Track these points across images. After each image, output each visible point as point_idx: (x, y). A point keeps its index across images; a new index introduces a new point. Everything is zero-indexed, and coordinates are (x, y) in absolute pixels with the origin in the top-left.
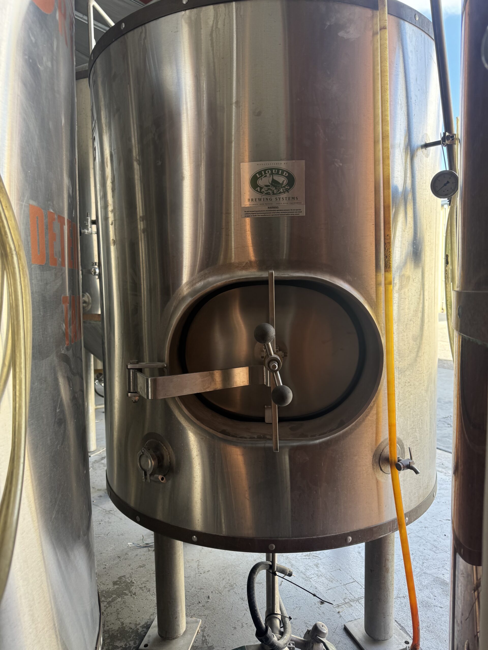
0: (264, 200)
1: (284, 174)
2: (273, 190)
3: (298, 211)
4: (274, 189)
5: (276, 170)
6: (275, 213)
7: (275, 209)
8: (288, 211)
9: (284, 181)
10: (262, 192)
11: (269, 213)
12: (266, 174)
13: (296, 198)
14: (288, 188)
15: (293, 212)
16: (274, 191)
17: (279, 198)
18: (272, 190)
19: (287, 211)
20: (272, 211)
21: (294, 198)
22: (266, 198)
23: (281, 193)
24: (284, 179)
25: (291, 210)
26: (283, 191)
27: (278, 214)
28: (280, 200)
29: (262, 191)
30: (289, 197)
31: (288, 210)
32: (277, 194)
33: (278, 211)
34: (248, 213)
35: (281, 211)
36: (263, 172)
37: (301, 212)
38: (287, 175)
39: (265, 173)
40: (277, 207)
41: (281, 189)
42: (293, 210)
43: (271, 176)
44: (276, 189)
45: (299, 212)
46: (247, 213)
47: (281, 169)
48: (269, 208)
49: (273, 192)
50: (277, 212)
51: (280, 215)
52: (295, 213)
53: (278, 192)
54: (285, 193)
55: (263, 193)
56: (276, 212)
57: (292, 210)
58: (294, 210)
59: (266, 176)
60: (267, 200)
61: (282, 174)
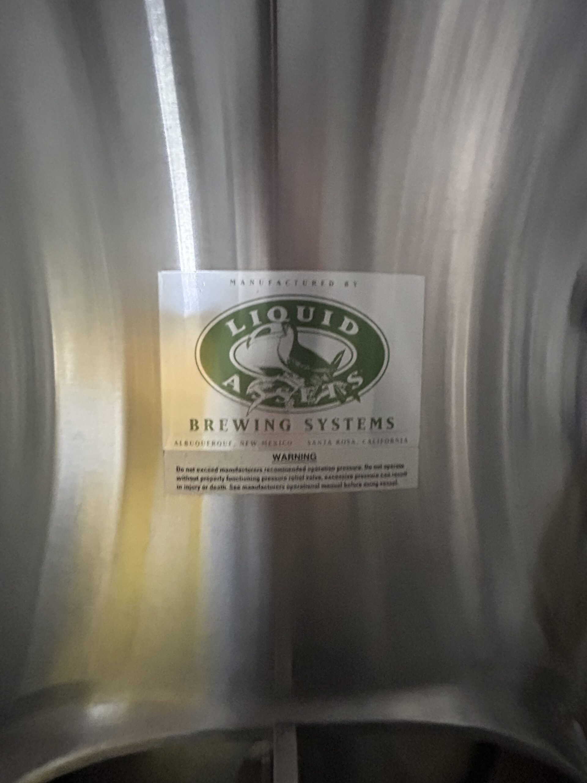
0: (257, 429)
1: (343, 328)
2: (296, 388)
3: (391, 471)
4: (297, 382)
5: (312, 310)
6: (301, 478)
7: (302, 466)
8: (354, 473)
9: (343, 352)
10: (250, 395)
11: (280, 479)
12: (269, 321)
13: (388, 421)
14: (357, 383)
15: (372, 476)
16: (299, 391)
17: (320, 421)
18: (292, 389)
19: (349, 473)
20: (289, 470)
21: (380, 420)
22: (267, 422)
23: (326, 400)
24: (341, 347)
25: (366, 467)
26: (336, 392)
27: (314, 482)
28: (322, 428)
29: (249, 390)
30: (360, 420)
31: (355, 468)
32: (312, 405)
33: (317, 474)
34: (191, 475)
35: (329, 473)
36: (254, 314)
37: (405, 474)
38: (355, 330)
39: (264, 320)
40: (312, 458)
41: (331, 386)
42: (375, 467)
43: (290, 331)
44: (308, 384)
45: (395, 475)
46: (185, 474)
47: (330, 308)
48: (276, 457)
49: (297, 397)
50: (310, 474)
51: (324, 486)
52: (379, 480)
53: (316, 396)
54: (343, 402)
55: (252, 401)
56: (308, 474)
57: (370, 468)
58: (380, 467)
59: (267, 332)
60: (272, 427)
61: (334, 327)
